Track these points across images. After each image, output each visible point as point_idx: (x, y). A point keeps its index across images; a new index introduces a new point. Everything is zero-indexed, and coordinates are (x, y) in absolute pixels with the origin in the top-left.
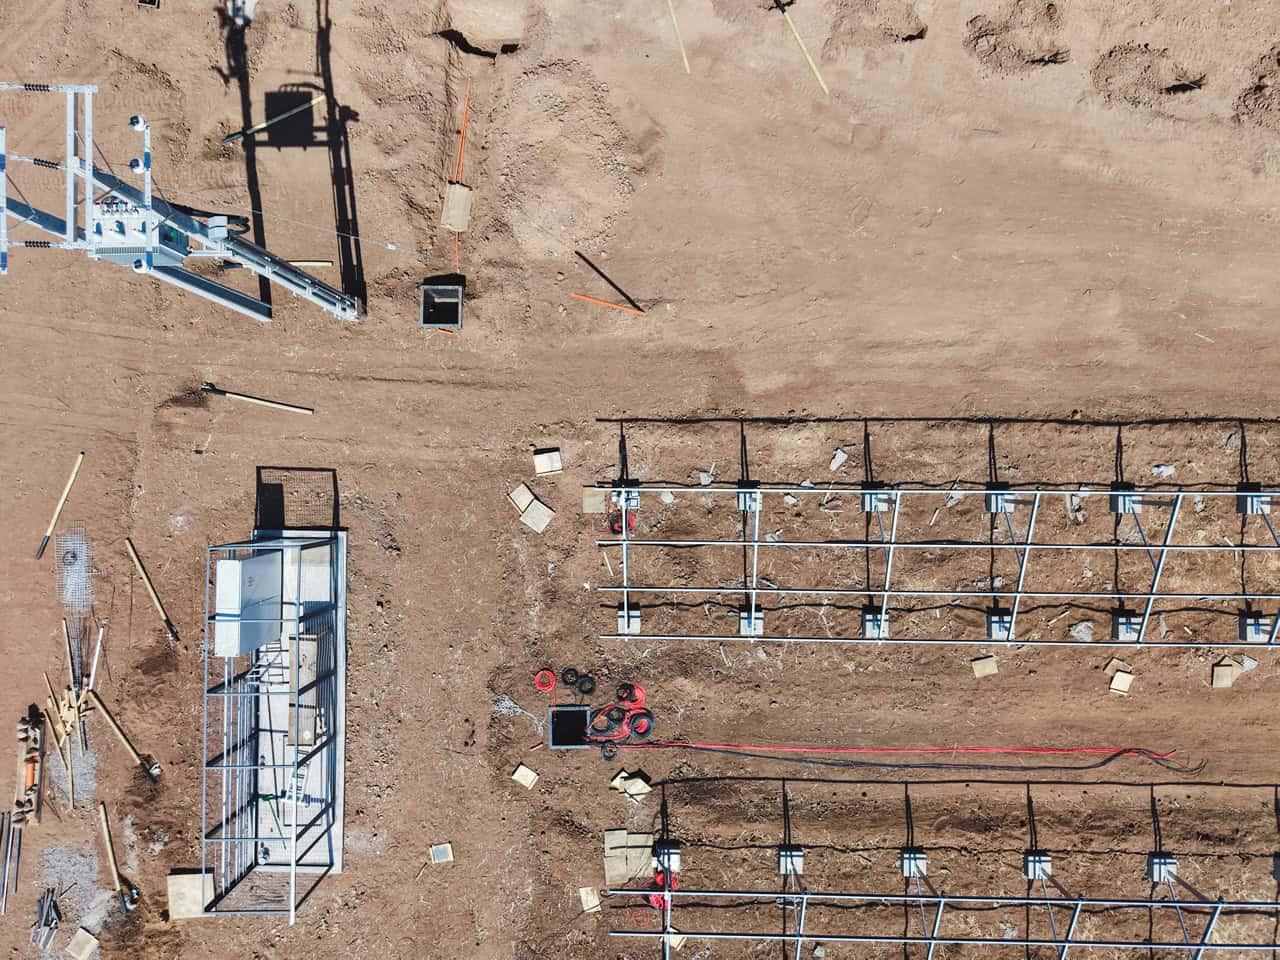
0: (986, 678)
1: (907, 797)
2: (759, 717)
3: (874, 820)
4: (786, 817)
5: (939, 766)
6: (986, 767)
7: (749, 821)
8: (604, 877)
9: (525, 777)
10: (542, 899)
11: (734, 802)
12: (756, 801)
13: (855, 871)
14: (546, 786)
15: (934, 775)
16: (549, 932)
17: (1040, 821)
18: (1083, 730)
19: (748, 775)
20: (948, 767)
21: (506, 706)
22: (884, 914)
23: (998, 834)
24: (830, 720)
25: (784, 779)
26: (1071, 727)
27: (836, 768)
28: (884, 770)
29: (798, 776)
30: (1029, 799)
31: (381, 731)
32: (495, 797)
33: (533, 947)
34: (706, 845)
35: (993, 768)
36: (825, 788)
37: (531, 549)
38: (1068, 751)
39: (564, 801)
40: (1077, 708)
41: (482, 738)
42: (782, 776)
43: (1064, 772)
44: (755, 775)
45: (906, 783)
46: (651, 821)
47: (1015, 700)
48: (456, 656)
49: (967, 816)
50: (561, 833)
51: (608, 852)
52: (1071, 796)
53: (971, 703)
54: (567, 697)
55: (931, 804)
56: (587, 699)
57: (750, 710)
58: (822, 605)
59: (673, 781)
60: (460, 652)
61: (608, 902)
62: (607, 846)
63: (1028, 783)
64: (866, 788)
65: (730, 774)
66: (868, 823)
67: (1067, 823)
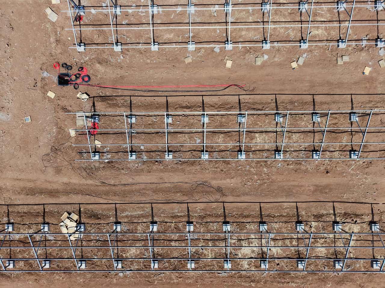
0: (189, 64)
1: (167, 101)
2: (122, 77)
3: (156, 107)
4: (131, 107)
5: (176, 91)
6: (190, 91)
7: (119, 107)
8: (76, 125)
9: (51, 95)
10: (59, 133)
11: (115, 102)
12: (122, 102)
13: (152, 123)
14: (58, 98)
15: (175, 94)
16: (61, 143)
17: (206, 106)
18: (219, 79)
19: (120, 95)
20: (179, 91)
21: (45, 74)
22: (161, 135)
23: (193, 110)
24: (144, 78)
25: (130, 96)
26: (215, 79)
27: (146, 92)
28: (160, 92)
29: (134, 95)
30: (203, 100)
31: (9, 83)
32: (43, 102)
33: (56, 148)
34: (107, 116)
35: (192, 91)
36: (143, 98)
37: (52, 27)
38: (214, 86)
39: (64, 102)
40: (216, 72)
41: (39, 84)
42: (129, 95)
43: (213, 92)
44: (122, 95)
45: (167, 96)
46: (90, 109)
47: (198, 71)
48: (31, 60)
49: (185, 105)
50: (62, 111)
51: (77, 118)
52: (215, 99)
53: (185, 72)
54: (63, 71)
55: (174, 102)
56: (69, 71)
57: (120, 76)
58: (140, 43)
59: (96, 97)
60: (32, 59)
61: (78, 133)
62: (77, 116)
63: (203, 96)
64: (155, 98)
65: (114, 95)
66: (155, 108)
67: (214, 107)
